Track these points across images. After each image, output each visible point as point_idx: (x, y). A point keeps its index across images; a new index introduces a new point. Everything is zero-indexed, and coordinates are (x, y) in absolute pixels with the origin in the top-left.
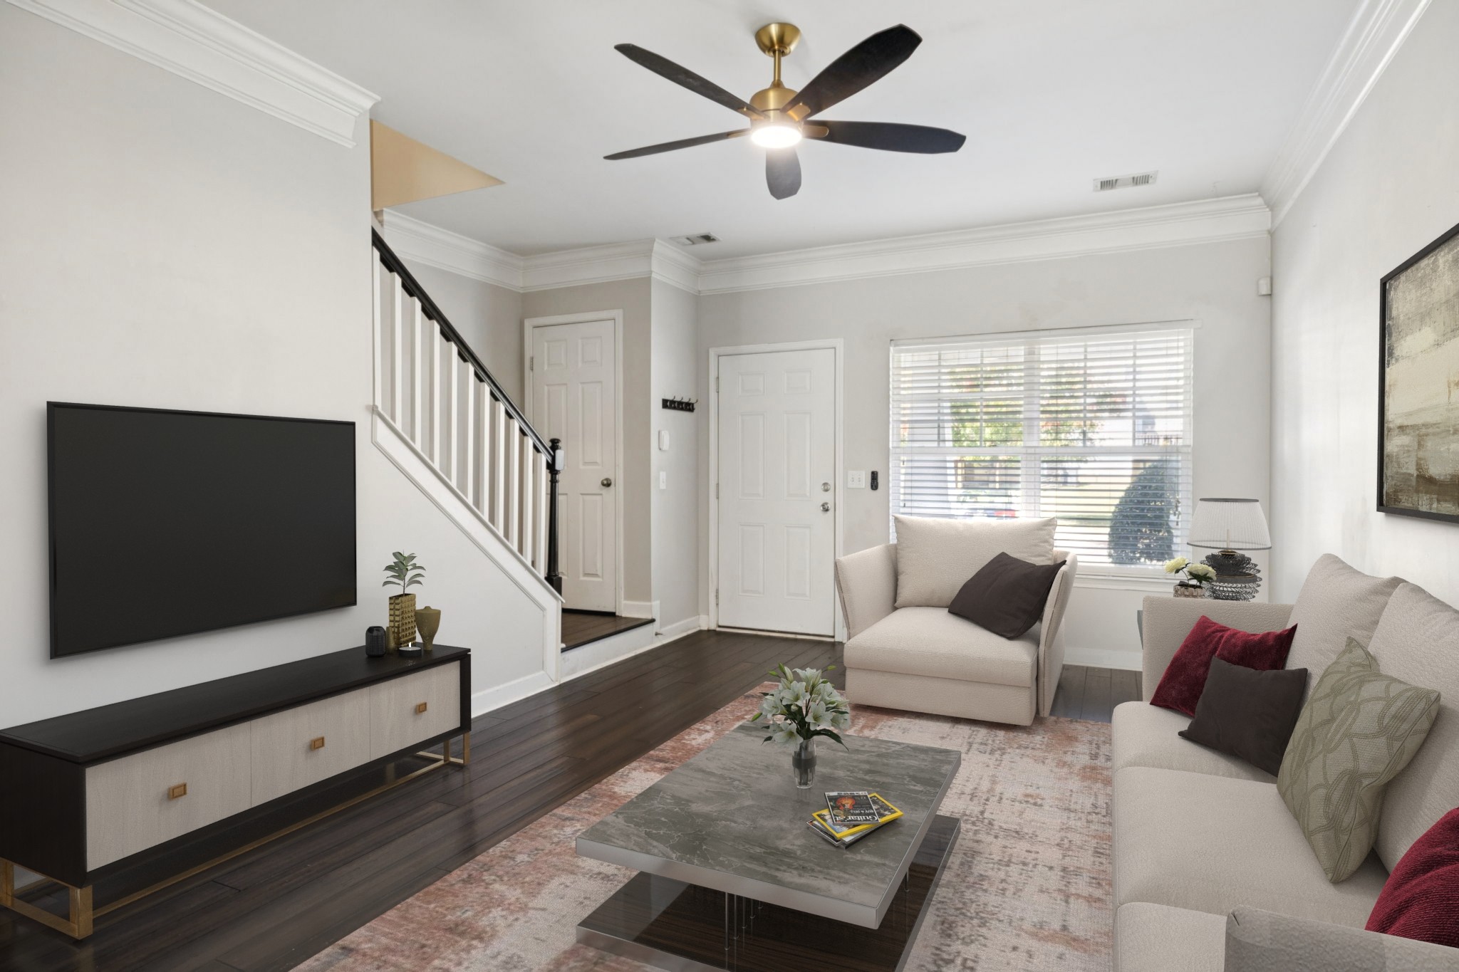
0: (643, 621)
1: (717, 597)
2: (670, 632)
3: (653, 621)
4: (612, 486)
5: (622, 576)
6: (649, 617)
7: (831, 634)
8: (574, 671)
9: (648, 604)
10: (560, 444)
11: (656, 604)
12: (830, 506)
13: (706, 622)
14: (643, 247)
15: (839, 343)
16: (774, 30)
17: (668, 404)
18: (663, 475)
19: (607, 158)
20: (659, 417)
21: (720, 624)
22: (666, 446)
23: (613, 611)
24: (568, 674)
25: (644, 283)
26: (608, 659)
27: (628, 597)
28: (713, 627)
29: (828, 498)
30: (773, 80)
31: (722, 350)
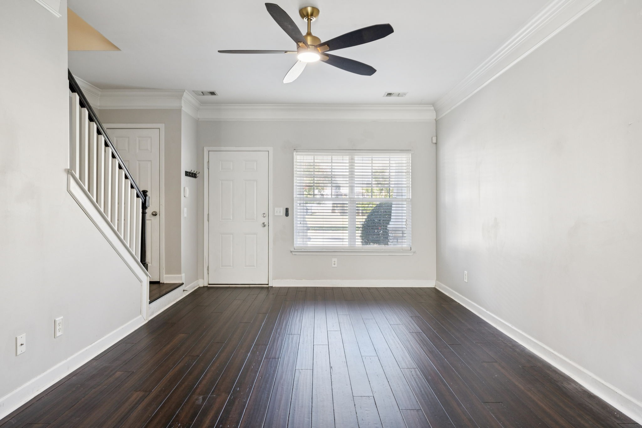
0: (179, 285)
1: (208, 270)
2: (189, 288)
3: (183, 284)
4: (158, 216)
5: (164, 262)
6: (181, 282)
7: (267, 283)
8: (153, 313)
9: (180, 275)
10: (147, 193)
11: (183, 275)
12: (266, 223)
13: (202, 283)
14: (178, 94)
15: (271, 149)
16: (309, 10)
17: (188, 174)
18: (185, 209)
19: (219, 51)
20: (185, 180)
21: (210, 283)
22: (187, 195)
23: (159, 280)
24: (151, 315)
25: (179, 111)
26: (166, 306)
27: (167, 273)
28: (206, 285)
29: (265, 220)
30: (307, 32)
31: (211, 148)
